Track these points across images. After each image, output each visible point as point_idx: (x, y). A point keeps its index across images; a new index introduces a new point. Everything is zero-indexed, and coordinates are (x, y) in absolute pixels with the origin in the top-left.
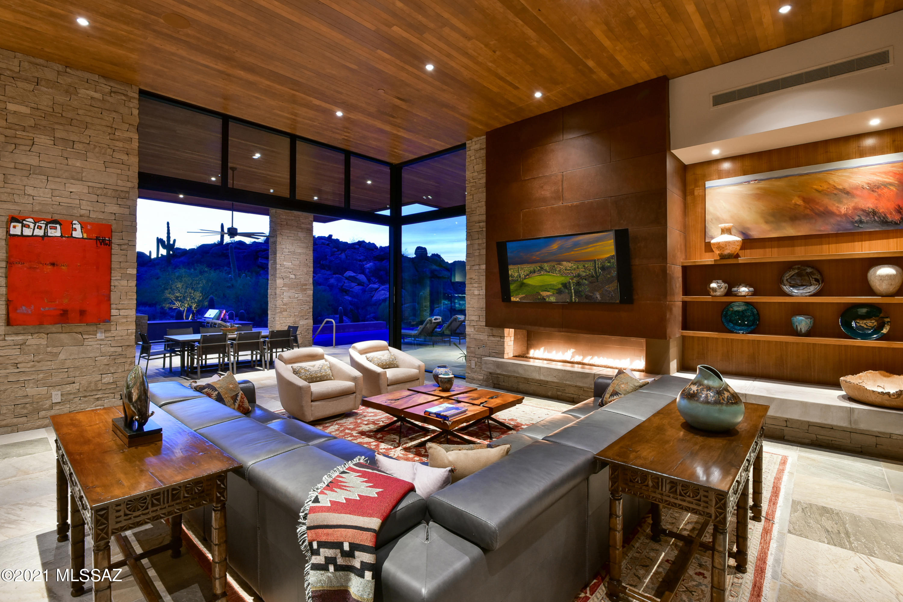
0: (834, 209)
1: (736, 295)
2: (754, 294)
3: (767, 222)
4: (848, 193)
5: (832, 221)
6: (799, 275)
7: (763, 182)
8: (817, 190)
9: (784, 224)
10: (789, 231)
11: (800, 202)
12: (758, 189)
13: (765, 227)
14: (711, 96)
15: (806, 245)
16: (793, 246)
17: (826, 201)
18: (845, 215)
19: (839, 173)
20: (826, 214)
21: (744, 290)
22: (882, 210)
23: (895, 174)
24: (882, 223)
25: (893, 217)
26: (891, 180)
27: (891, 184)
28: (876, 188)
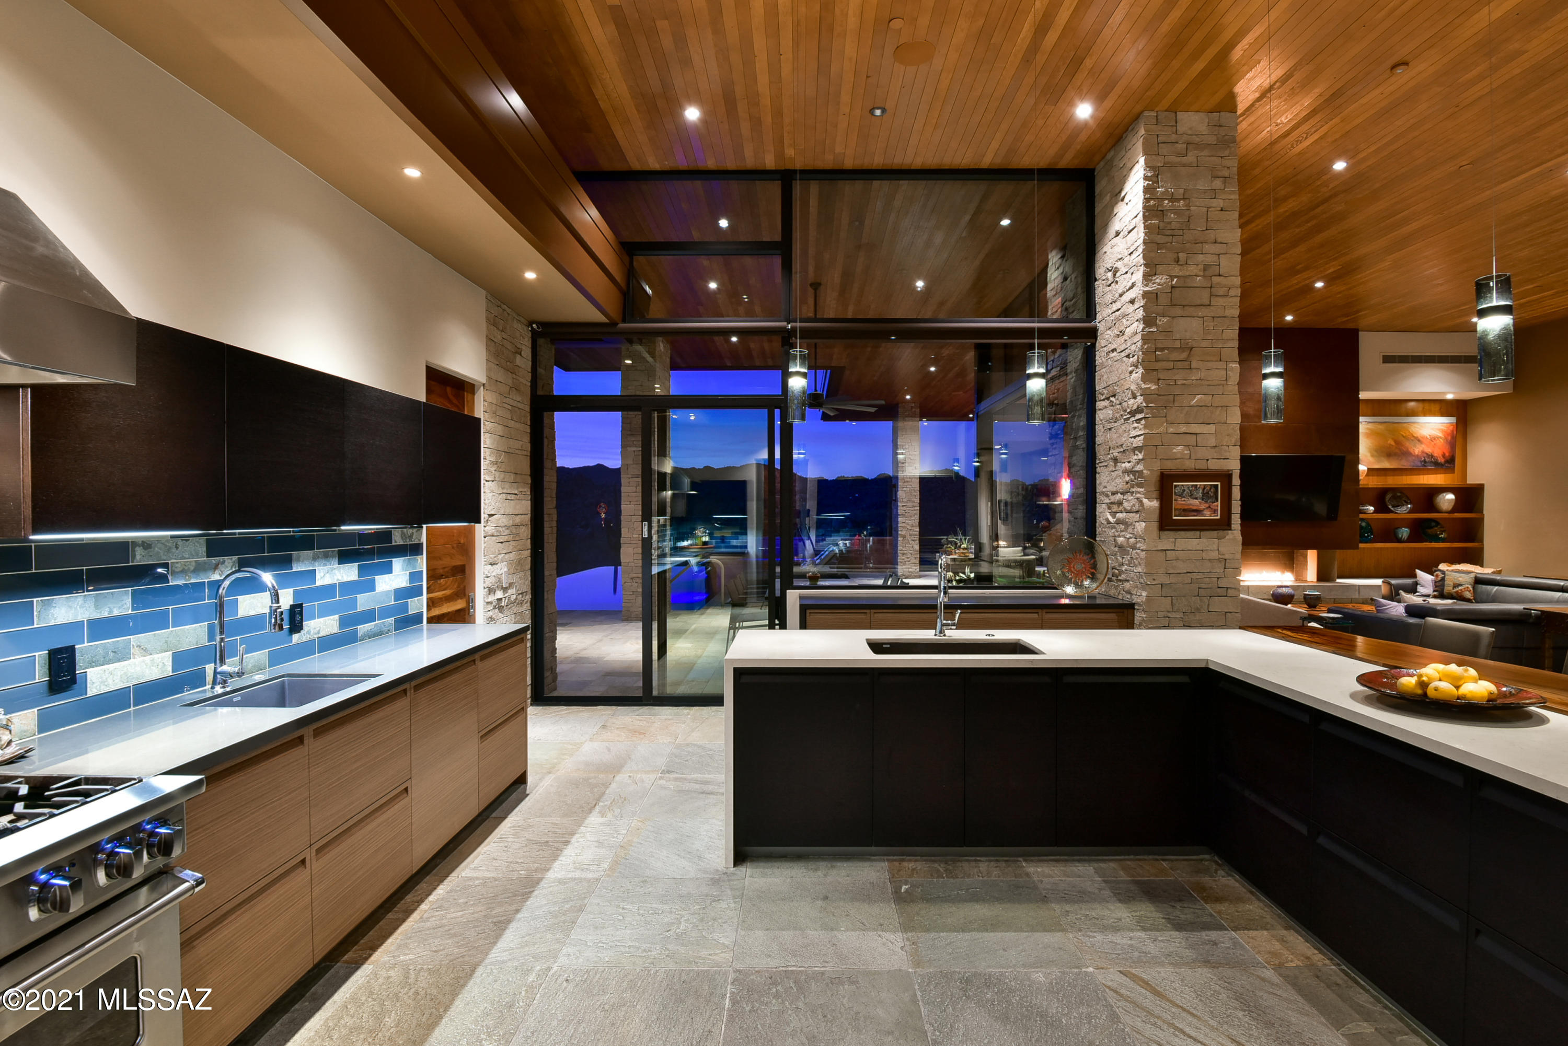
0: (1411, 451)
1: (1365, 513)
2: (1375, 512)
3: (1372, 456)
4: (1419, 441)
5: (1410, 459)
6: (1394, 497)
7: (1370, 424)
8: (1402, 435)
9: (1383, 458)
10: (1386, 464)
11: (1393, 443)
12: (1368, 429)
13: (1371, 459)
14: (1382, 354)
15: (1394, 475)
16: (1386, 475)
17: (1407, 444)
18: (1418, 456)
19: (1416, 425)
20: (1406, 454)
21: (1372, 508)
22: (1435, 455)
23: (1443, 431)
24: (1436, 464)
25: (1441, 460)
26: (1440, 435)
27: (1441, 437)
28: (1433, 439)
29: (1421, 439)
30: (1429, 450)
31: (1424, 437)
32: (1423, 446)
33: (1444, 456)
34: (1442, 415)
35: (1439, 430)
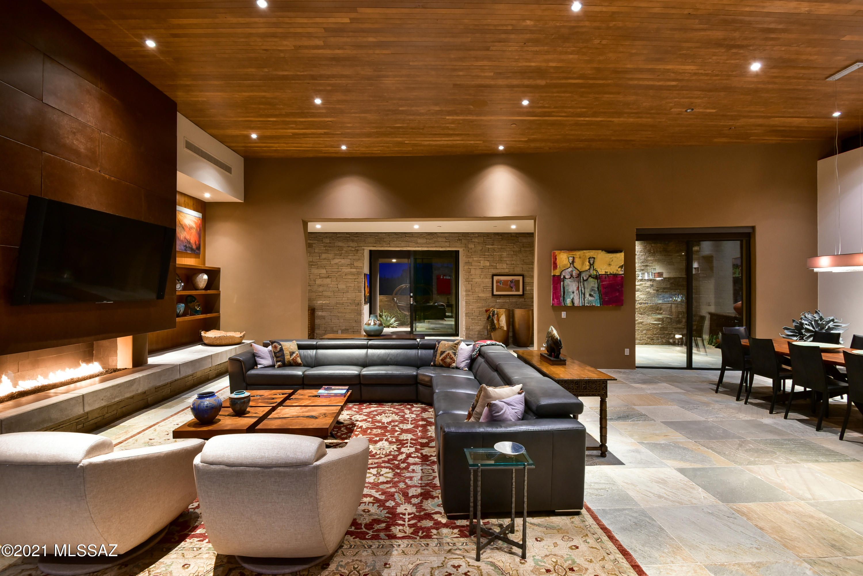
0: (179, 235)
5: (178, 243)
14: (186, 140)
17: (177, 229)
18: (184, 241)
19: (182, 214)
22: (191, 242)
23: (196, 223)
24: (192, 249)
25: (194, 247)
26: (194, 226)
27: (194, 228)
28: (191, 228)
29: (184, 227)
30: (188, 237)
31: (186, 225)
32: (185, 233)
33: (195, 243)
34: (194, 210)
35: (194, 221)
